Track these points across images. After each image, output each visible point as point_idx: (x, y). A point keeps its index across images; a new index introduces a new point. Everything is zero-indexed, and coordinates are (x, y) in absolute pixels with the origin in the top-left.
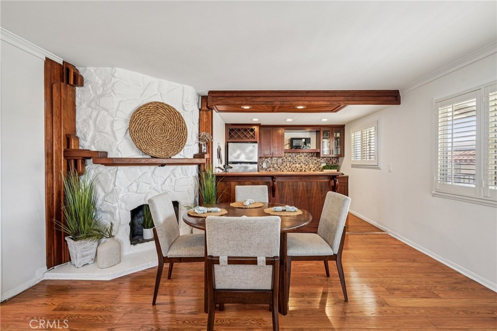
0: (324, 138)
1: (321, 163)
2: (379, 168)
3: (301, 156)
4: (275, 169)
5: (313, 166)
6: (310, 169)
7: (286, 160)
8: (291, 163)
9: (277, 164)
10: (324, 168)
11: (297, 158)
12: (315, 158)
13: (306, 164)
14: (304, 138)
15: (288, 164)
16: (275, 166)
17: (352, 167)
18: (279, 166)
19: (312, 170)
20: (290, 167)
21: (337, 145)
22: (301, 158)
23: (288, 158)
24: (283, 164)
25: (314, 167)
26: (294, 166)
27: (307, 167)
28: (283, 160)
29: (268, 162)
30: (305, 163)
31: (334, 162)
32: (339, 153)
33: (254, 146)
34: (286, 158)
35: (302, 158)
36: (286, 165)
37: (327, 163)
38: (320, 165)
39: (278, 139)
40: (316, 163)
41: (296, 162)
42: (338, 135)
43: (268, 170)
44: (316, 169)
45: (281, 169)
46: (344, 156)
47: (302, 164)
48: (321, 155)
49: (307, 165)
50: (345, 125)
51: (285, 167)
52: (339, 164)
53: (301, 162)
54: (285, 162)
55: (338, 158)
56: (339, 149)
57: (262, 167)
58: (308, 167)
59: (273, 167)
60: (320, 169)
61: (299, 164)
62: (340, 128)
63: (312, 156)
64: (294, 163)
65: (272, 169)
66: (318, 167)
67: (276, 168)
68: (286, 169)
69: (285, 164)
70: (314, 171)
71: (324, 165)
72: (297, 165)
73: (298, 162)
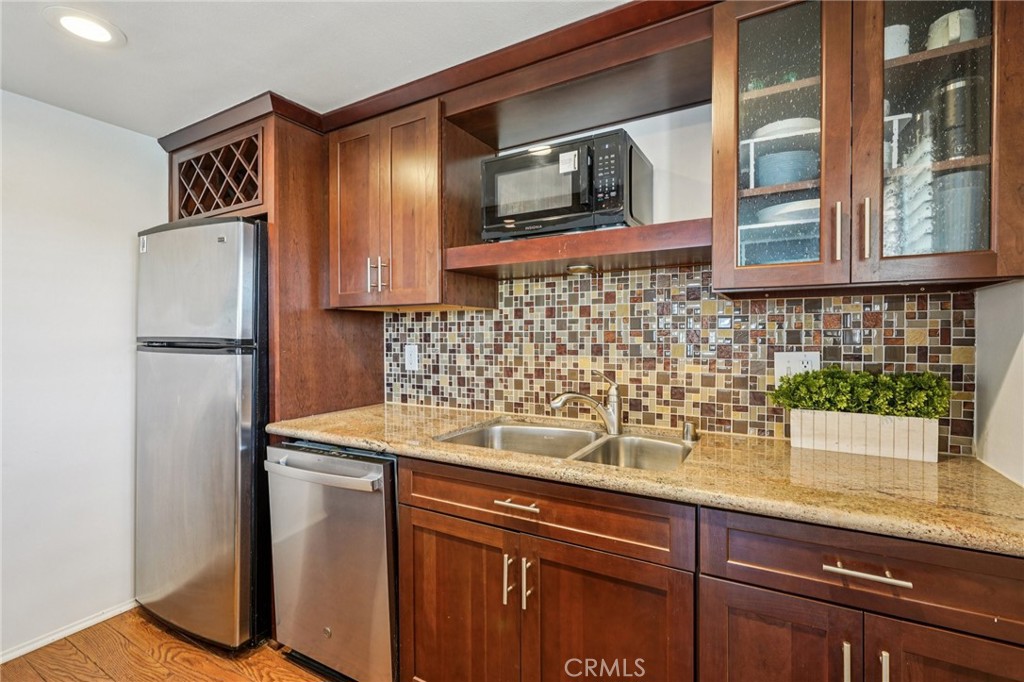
1: (773, 349)
3: (610, 298)
4: (461, 382)
5: (699, 371)
6: (678, 394)
7: (517, 324)
9: (470, 349)
10: (798, 393)
11: (585, 311)
13: (647, 351)
18: (480, 362)
19: (690, 398)
20: (540, 373)
22: (605, 309)
23: (527, 316)
24: (498, 349)
25: (708, 382)
27: (650, 380)
28: (498, 325)
29: (427, 338)
30: (636, 349)
34: (519, 314)
36: (518, 360)
37: (830, 353)
38: (758, 368)
40: (723, 351)
41: (573, 337)
43: (429, 384)
44: (723, 396)
47: (615, 355)
49: (650, 363)
51: (509, 372)
53: (611, 337)
54: (509, 337)
57: (403, 366)
58: (662, 379)
59: (452, 370)
60: (758, 399)
61: (597, 351)
63: (693, 295)
64: (561, 350)
65: (443, 378)
66: (741, 383)
67: (466, 374)
68: (518, 385)
69: (510, 352)
70: (707, 409)
71: (791, 365)
72: (586, 362)
73: (588, 344)
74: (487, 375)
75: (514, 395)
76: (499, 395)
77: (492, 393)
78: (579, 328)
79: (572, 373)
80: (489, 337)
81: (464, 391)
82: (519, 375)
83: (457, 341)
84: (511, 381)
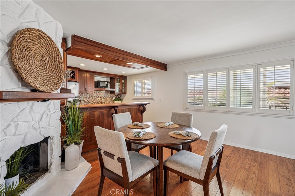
0: (117, 83)
2: (154, 100)
4: (85, 102)
6: (107, 101)
7: (92, 95)
8: (96, 97)
9: (86, 98)
10: (115, 100)
11: (99, 94)
12: (110, 94)
13: (105, 97)
14: (106, 82)
15: (94, 97)
16: (85, 99)
17: (133, 99)
18: (87, 99)
20: (95, 100)
21: (123, 87)
22: (101, 94)
23: (93, 94)
24: (90, 98)
25: (109, 100)
26: (97, 99)
28: (90, 95)
30: (104, 98)
31: (119, 96)
32: (124, 92)
33: (76, 85)
35: (103, 94)
36: (92, 99)
37: (116, 98)
38: (112, 99)
39: (90, 81)
40: (110, 97)
41: (98, 96)
42: (123, 81)
45: (89, 101)
46: (126, 93)
47: (102, 98)
48: (116, 93)
49: (105, 99)
50: (127, 76)
51: (91, 100)
52: (121, 98)
54: (91, 96)
55: (121, 94)
56: (124, 90)
58: (106, 100)
59: (83, 100)
60: (112, 101)
61: (101, 98)
62: (124, 78)
63: (108, 93)
64: (97, 97)
68: (92, 101)
69: (91, 98)
70: (109, 102)
71: (114, 98)
72: (99, 99)
73: (100, 97)
74: (88, 100)
75: (92, 102)
76: (90, 103)
77: (89, 103)
78: (99, 96)
79: (98, 100)
80: (89, 96)
81: (85, 103)
82: (92, 100)
83: (84, 97)
84: (91, 101)
